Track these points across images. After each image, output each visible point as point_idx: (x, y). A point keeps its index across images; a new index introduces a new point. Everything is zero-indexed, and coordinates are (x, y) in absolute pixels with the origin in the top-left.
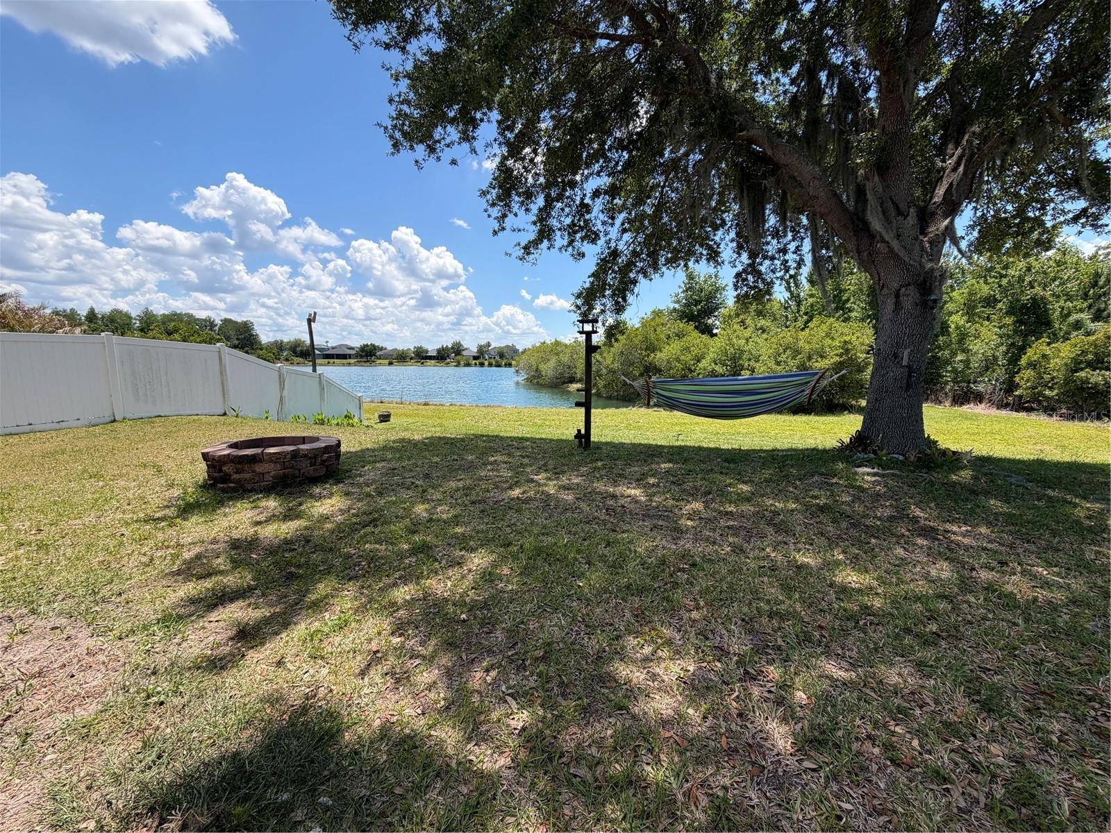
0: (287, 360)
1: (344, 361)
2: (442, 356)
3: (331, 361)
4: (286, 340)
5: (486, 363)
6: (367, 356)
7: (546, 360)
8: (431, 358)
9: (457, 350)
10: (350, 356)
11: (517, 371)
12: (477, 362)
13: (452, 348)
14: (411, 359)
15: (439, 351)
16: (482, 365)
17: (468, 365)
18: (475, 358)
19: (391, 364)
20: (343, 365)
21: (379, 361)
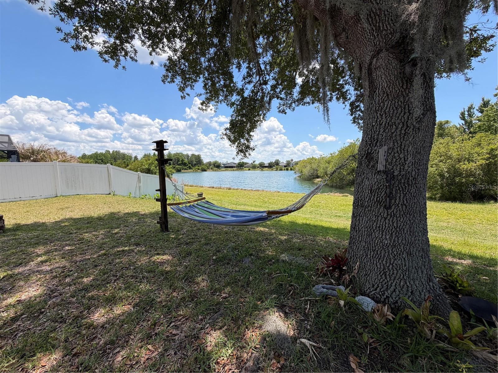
0: (212, 169)
1: (232, 169)
2: (270, 166)
3: (227, 169)
4: (212, 161)
5: (289, 169)
6: (240, 167)
7: (305, 167)
8: (266, 167)
9: (277, 163)
10: (234, 167)
11: (295, 173)
12: (285, 168)
13: (275, 162)
14: (258, 167)
15: (269, 164)
16: (287, 169)
17: (281, 170)
18: (285, 166)
19: (249, 170)
20: (231, 170)
21: (245, 169)
